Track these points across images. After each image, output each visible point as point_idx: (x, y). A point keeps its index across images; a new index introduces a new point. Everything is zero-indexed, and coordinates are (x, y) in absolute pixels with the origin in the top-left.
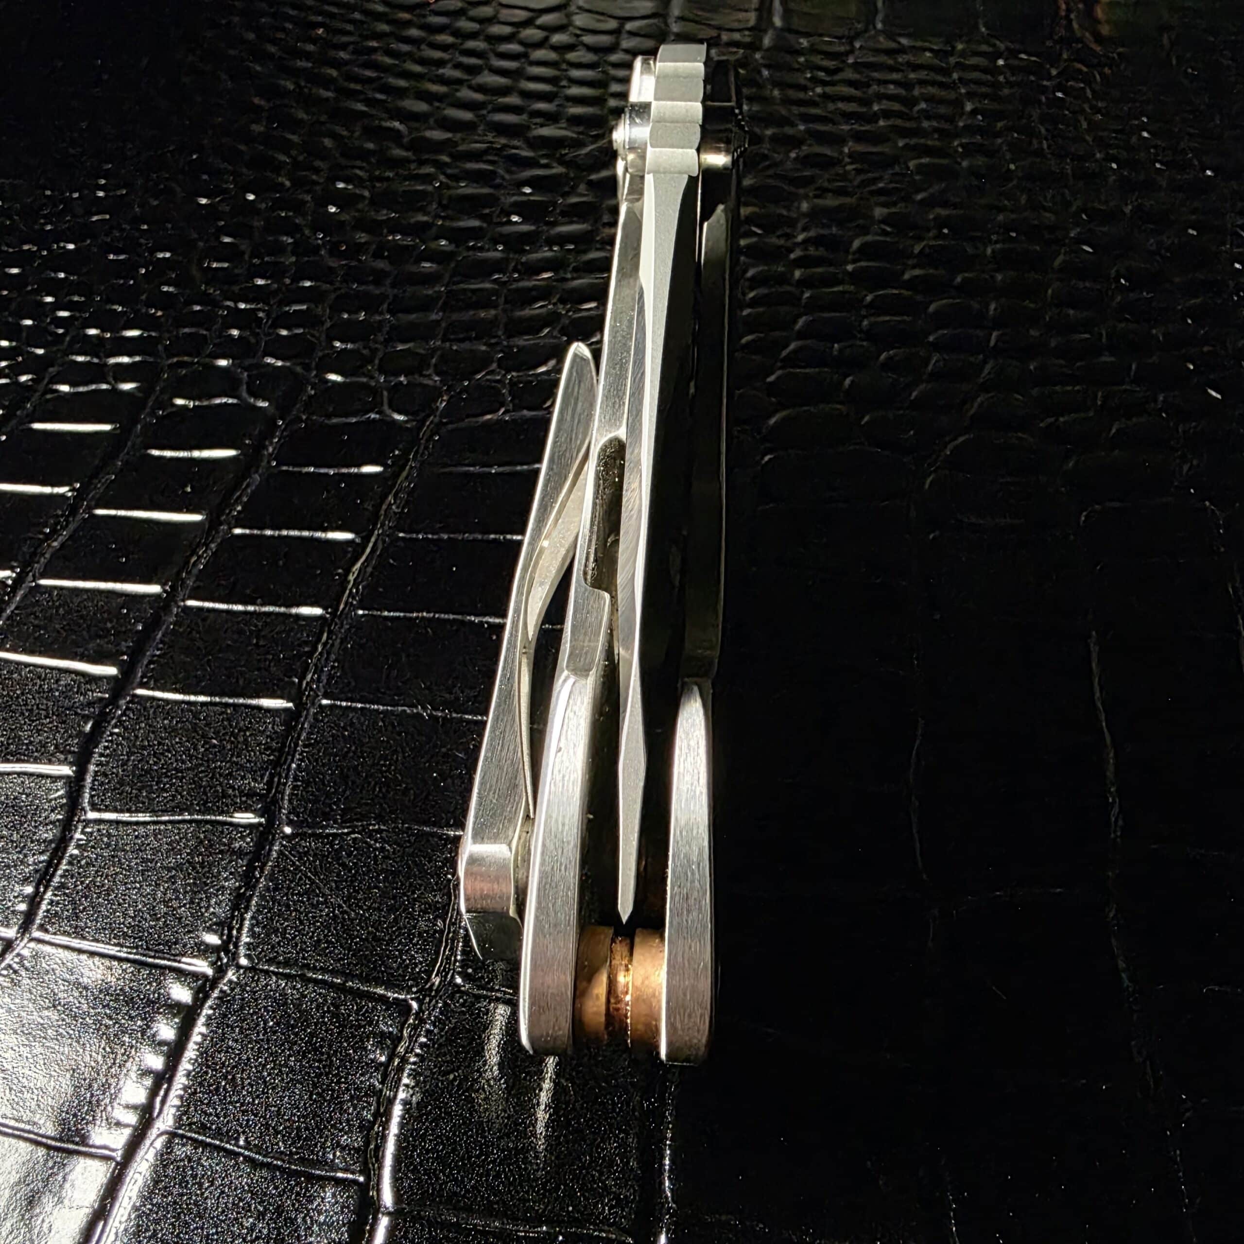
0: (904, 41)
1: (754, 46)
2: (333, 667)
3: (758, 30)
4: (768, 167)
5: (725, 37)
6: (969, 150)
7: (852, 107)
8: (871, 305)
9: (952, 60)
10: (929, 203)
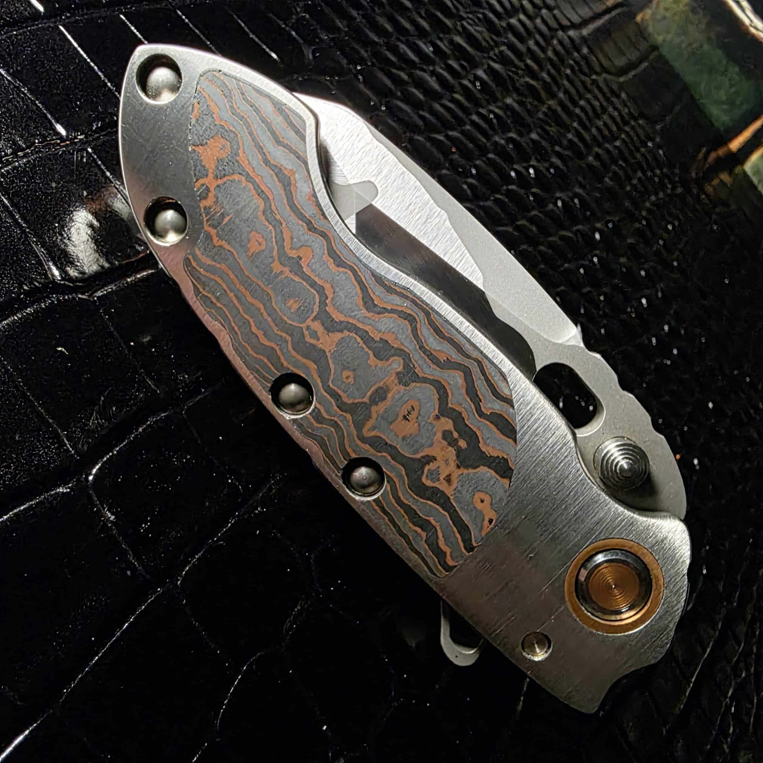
0: (623, 95)
1: (564, 28)
2: (81, 20)
3: (574, 26)
4: (512, 72)
5: (556, 12)
6: (597, 156)
7: (573, 91)
8: (488, 159)
9: (633, 123)
10: (559, 155)
